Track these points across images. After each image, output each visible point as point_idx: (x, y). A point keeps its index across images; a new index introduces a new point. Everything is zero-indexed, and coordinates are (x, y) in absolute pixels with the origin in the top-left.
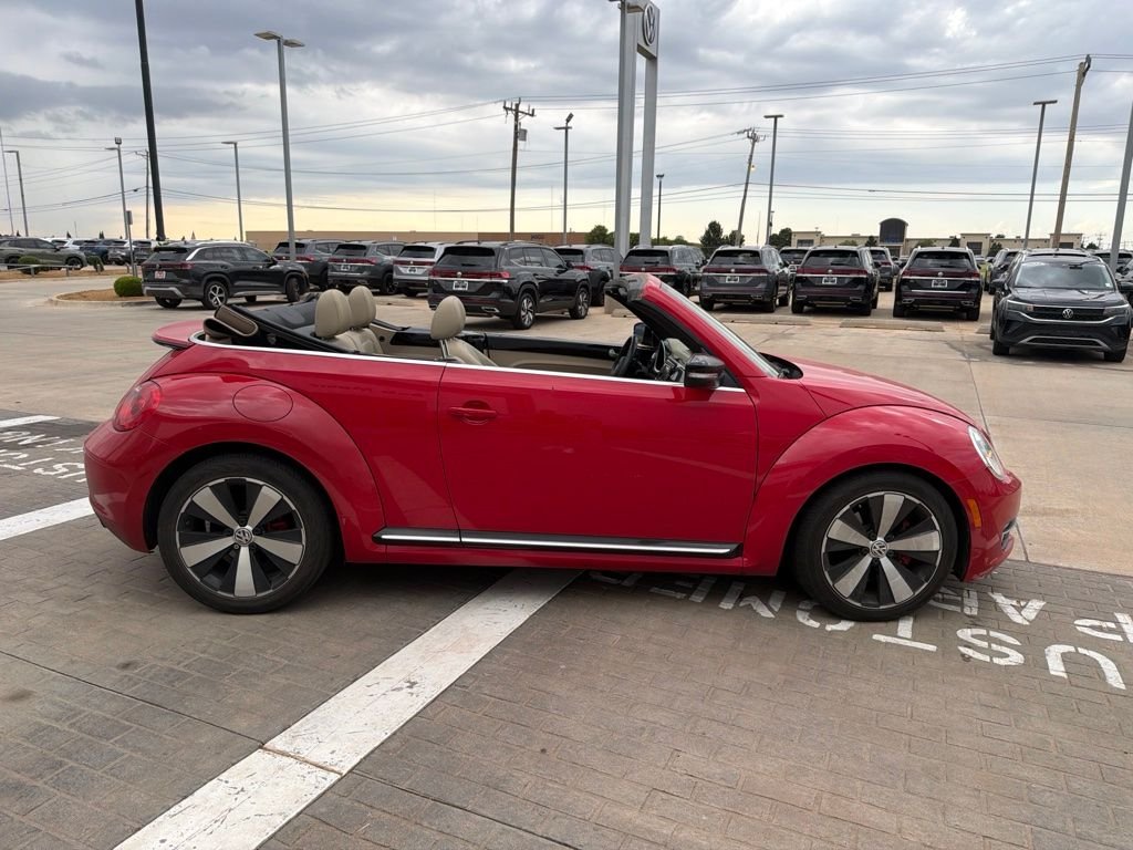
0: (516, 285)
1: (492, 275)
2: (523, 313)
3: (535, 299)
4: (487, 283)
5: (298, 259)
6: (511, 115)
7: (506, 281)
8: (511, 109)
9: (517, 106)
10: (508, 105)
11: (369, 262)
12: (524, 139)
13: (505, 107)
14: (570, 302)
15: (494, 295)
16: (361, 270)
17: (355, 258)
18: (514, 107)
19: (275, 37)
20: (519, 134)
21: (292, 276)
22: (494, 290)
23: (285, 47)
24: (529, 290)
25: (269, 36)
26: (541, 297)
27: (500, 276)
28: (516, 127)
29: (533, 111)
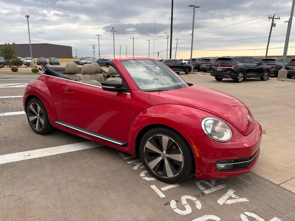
0: (237, 69)
1: (228, 66)
2: (239, 78)
3: (244, 73)
4: (227, 68)
5: (192, 63)
6: (271, 20)
7: (233, 68)
8: (271, 18)
9: (274, 16)
10: (270, 17)
11: (210, 63)
12: (275, 26)
13: (269, 17)
14: (261, 75)
15: (229, 72)
16: (208, 66)
17: (207, 62)
18: (272, 17)
19: (193, 6)
20: (273, 25)
21: (187, 67)
22: (229, 70)
23: (196, 8)
24: (242, 71)
25: (191, 6)
26: (247, 73)
27: (231, 66)
28: (272, 23)
29: (279, 17)
